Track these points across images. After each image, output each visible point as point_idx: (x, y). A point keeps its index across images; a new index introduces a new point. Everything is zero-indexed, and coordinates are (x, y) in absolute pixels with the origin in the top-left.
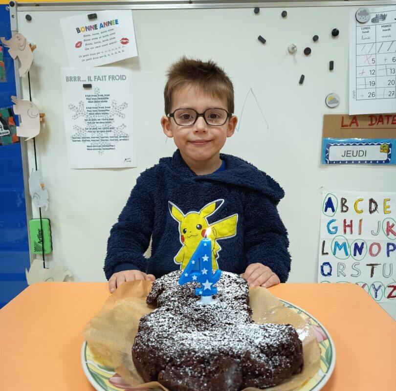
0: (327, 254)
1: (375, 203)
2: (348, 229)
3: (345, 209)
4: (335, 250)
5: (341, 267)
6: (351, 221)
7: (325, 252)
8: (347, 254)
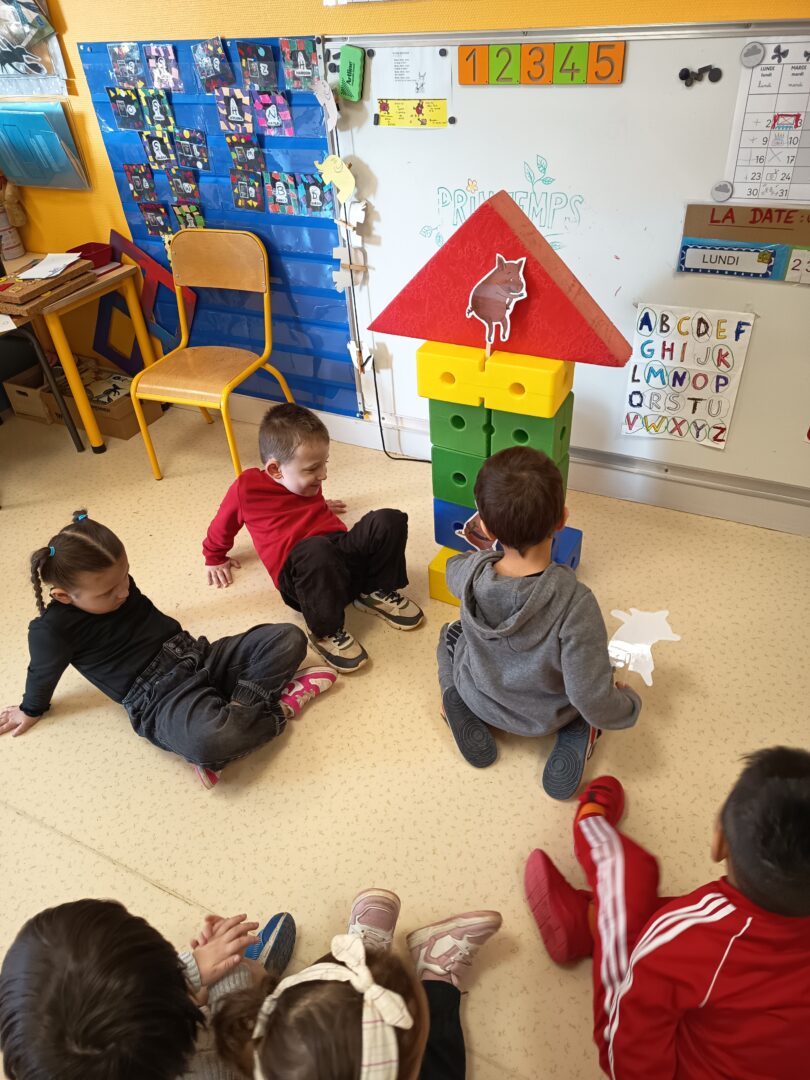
0: (638, 381)
1: (705, 323)
2: (667, 354)
3: (665, 328)
4: (649, 377)
5: (656, 398)
6: (673, 344)
7: (636, 378)
8: (664, 383)
